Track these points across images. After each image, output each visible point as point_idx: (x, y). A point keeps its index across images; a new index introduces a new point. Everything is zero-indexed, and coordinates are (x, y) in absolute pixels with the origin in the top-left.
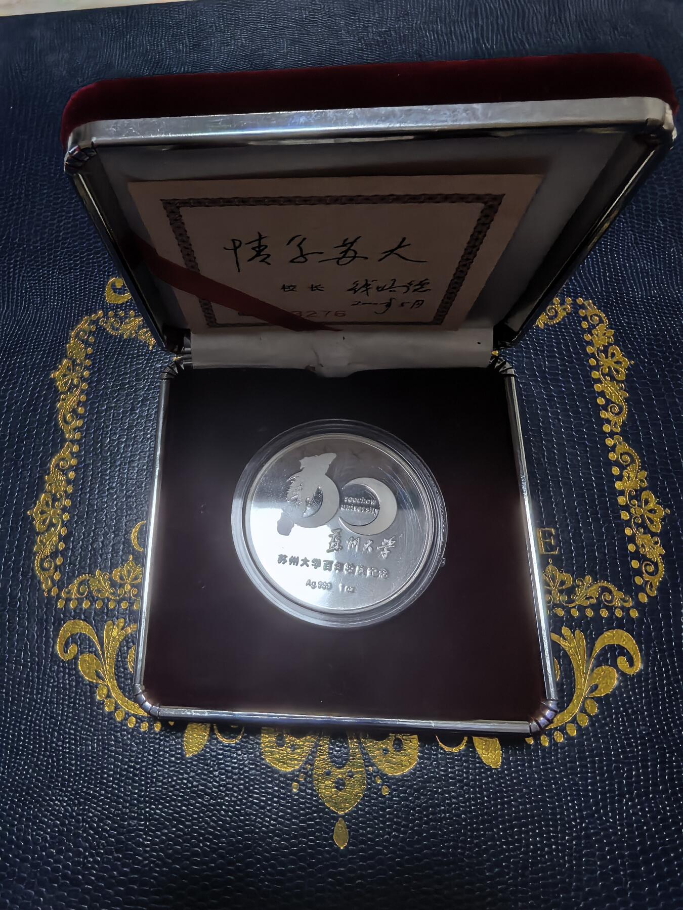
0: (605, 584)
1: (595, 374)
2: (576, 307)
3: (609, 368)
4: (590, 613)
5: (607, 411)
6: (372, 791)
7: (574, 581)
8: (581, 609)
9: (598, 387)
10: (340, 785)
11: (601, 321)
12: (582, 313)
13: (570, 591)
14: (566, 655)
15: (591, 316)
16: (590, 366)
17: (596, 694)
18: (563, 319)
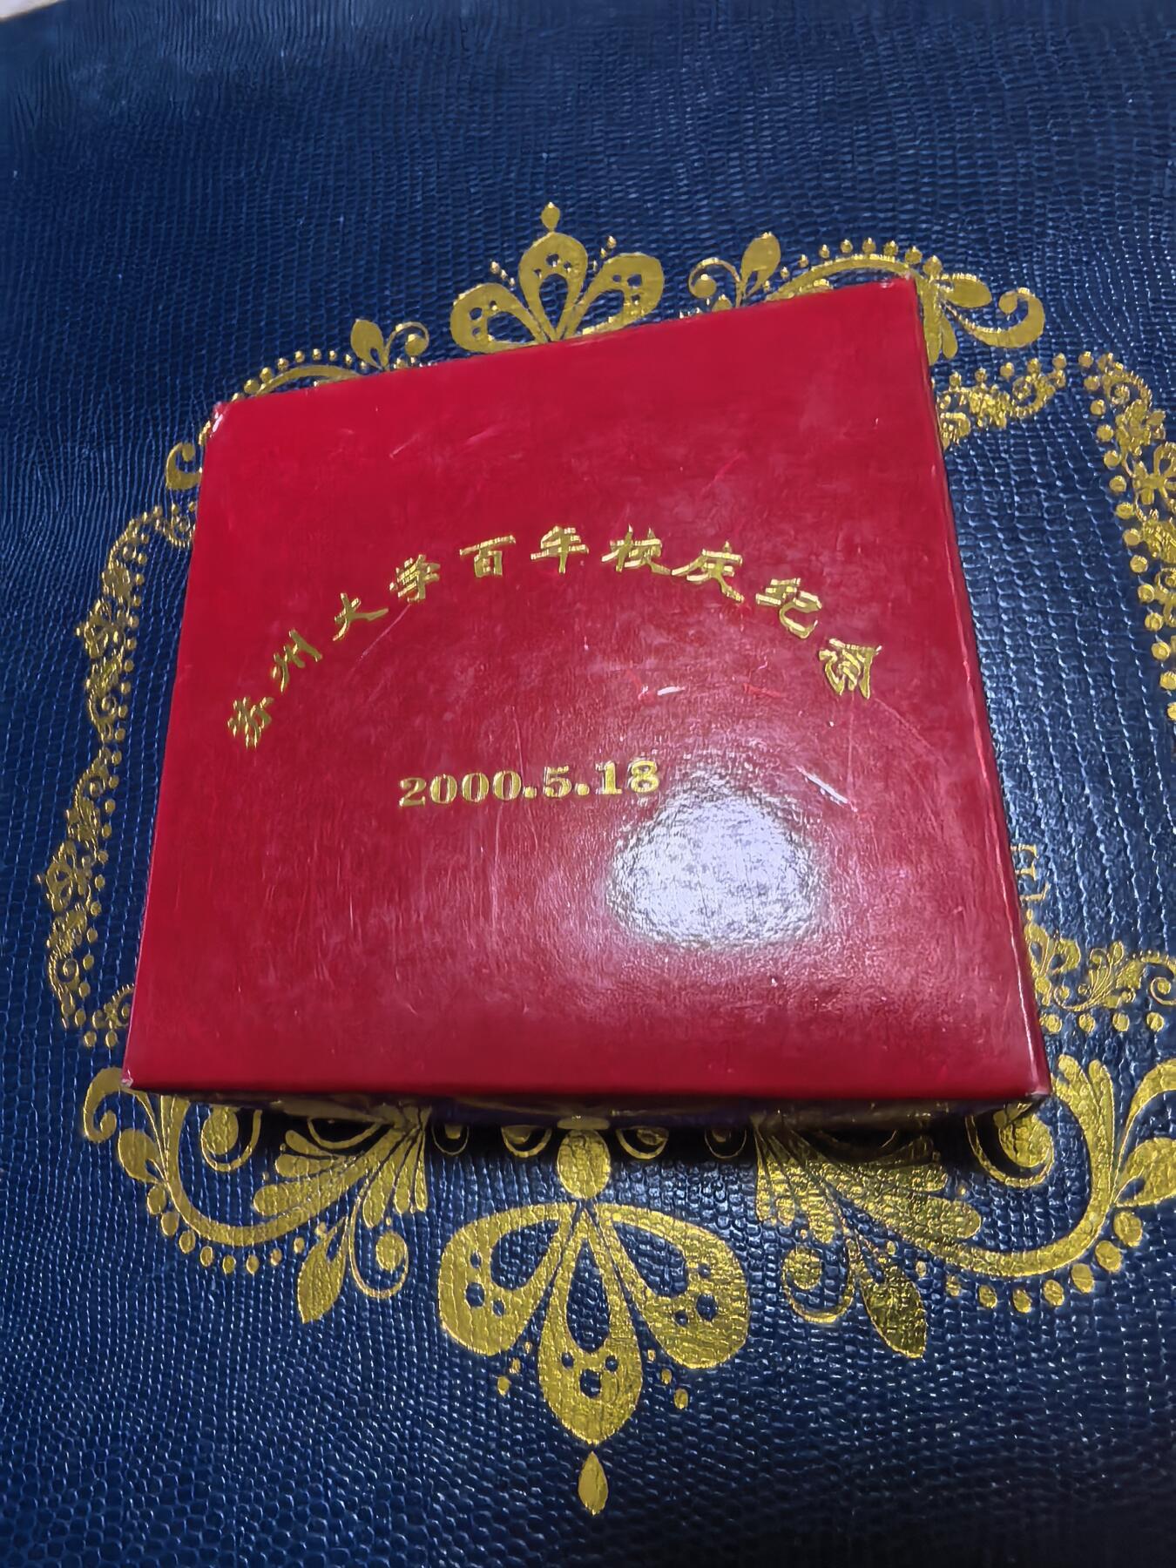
0: (1157, 959)
1: (1125, 510)
2: (1077, 375)
3: (1157, 493)
4: (1122, 1024)
5: (1153, 583)
6: (653, 1398)
7: (1085, 955)
8: (1101, 1014)
9: (1132, 536)
10: (590, 1383)
11: (1135, 395)
12: (1092, 382)
13: (1077, 978)
14: (1070, 1118)
15: (1114, 388)
16: (1112, 495)
17: (1141, 1201)
18: (1051, 402)
